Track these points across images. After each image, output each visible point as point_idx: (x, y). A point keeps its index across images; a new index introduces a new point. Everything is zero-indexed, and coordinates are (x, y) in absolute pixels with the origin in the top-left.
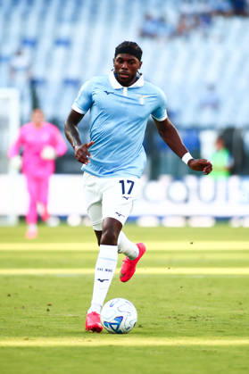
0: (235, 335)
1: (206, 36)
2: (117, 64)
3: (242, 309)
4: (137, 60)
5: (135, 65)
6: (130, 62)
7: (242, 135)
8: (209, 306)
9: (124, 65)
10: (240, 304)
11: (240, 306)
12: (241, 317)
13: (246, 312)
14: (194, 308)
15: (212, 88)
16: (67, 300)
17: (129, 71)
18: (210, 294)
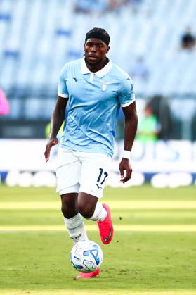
0: (162, 287)
1: (135, 12)
2: (87, 47)
3: (168, 263)
4: (104, 44)
5: (102, 49)
6: (98, 45)
7: (169, 102)
8: (138, 261)
9: (93, 49)
10: (167, 258)
11: (167, 261)
12: (167, 270)
13: (171, 266)
14: (125, 262)
15: (141, 60)
16: (7, 255)
17: (97, 54)
18: (139, 250)
